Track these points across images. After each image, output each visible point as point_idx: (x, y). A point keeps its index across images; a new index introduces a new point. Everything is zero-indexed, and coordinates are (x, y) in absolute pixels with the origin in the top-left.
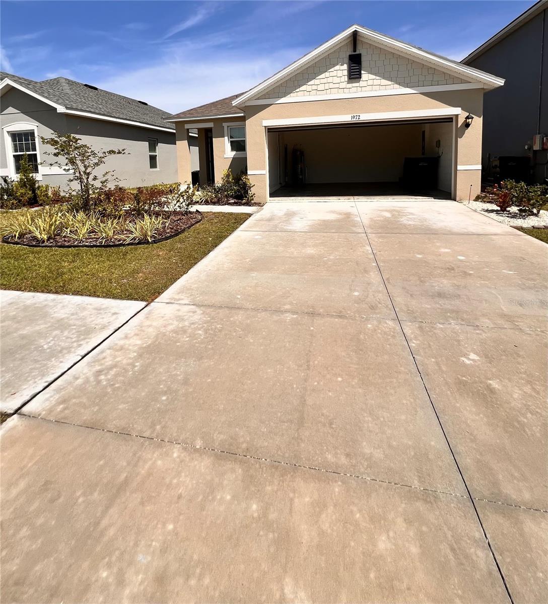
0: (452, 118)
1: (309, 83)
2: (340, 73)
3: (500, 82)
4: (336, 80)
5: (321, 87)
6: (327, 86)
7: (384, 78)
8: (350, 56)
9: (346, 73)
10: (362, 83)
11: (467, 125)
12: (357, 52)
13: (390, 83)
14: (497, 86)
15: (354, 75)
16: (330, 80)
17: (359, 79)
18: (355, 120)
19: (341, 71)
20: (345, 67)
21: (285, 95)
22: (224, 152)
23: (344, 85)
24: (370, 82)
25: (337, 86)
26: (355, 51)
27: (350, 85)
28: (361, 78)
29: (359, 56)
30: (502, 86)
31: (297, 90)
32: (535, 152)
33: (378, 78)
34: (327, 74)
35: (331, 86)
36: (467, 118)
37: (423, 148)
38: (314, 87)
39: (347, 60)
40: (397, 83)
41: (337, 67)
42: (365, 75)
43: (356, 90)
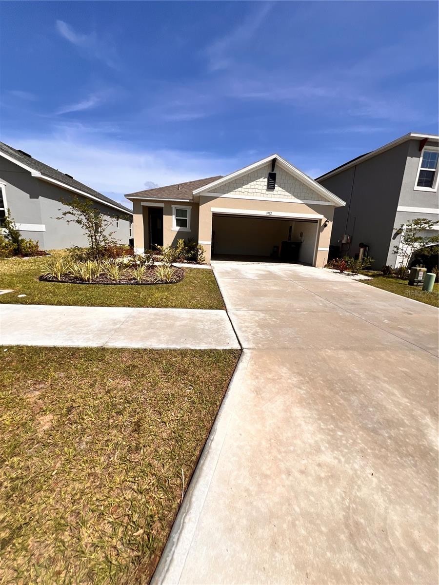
0: (317, 221)
1: (243, 187)
2: (262, 184)
3: (344, 204)
4: (260, 188)
5: (250, 191)
6: (254, 191)
7: (287, 191)
8: (270, 173)
9: (266, 184)
10: (274, 192)
11: (325, 225)
12: (274, 172)
13: (290, 195)
14: (341, 206)
15: (271, 187)
16: (256, 187)
17: (272, 190)
18: (268, 215)
19: (263, 182)
20: (266, 180)
21: (228, 192)
22: (171, 226)
23: (264, 192)
24: (279, 193)
25: (260, 191)
26: (273, 170)
27: (268, 192)
28: (274, 188)
29: (275, 174)
30: (344, 206)
31: (236, 190)
32: (343, 244)
33: (284, 190)
34: (255, 183)
35: (257, 191)
36: (326, 221)
37: (290, 236)
38: (247, 190)
39: (267, 176)
40: (293, 196)
41: (261, 179)
42: (277, 188)
43: (271, 196)
